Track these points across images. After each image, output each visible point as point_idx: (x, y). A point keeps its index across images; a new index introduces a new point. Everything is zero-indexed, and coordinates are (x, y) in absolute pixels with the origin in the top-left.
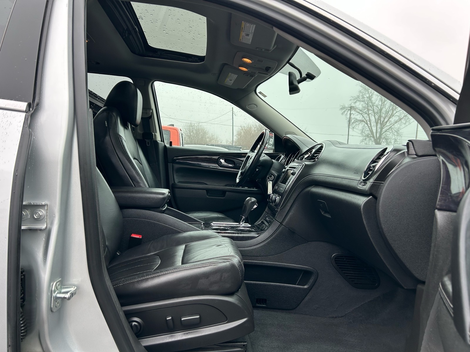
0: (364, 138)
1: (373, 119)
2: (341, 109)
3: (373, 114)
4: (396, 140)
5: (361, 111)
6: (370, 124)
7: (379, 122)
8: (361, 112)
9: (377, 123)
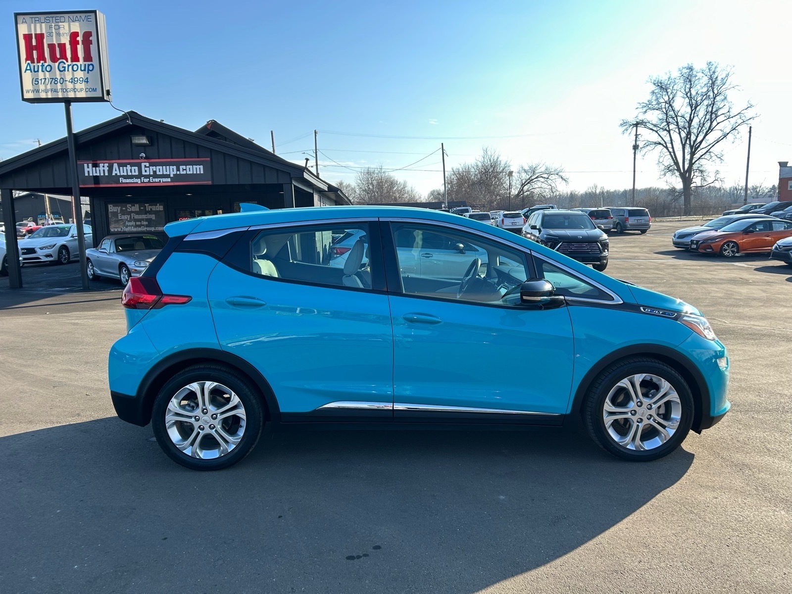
1: (676, 138)
2: (621, 125)
3: (677, 130)
4: (717, 172)
6: (673, 148)
7: (688, 142)
8: (655, 128)
9: (684, 146)
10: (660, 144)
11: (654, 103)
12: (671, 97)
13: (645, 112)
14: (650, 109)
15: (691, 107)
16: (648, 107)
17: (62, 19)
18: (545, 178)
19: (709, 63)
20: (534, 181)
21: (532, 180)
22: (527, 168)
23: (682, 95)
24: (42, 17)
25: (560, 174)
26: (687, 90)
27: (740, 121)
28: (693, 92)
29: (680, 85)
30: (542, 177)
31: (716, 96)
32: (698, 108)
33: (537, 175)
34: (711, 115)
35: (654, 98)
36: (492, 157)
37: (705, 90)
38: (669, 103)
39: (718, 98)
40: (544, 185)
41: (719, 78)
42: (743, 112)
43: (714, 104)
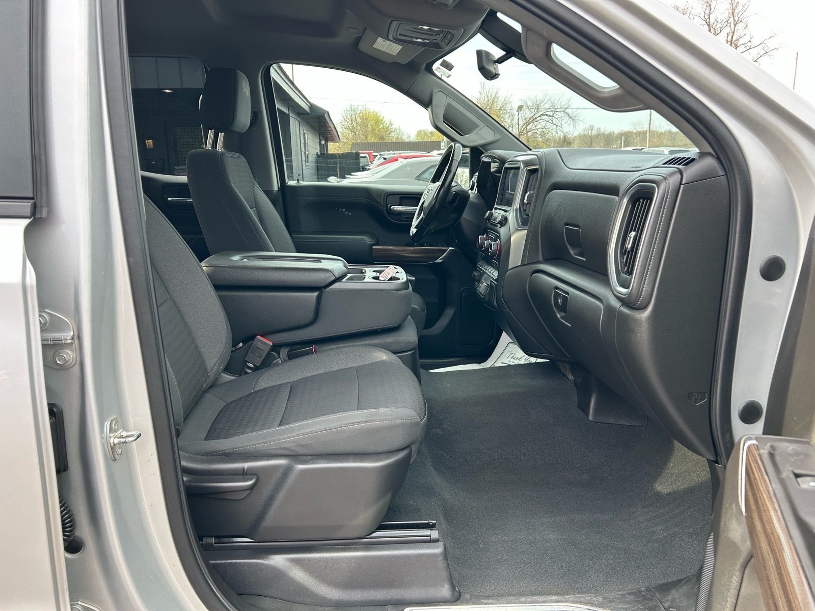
18: (549, 116)
20: (537, 119)
21: (536, 118)
22: (530, 104)
25: (567, 111)
26: (706, 17)
27: (763, 52)
28: (712, 20)
30: (546, 115)
31: (737, 24)
33: (541, 113)
36: (491, 92)
37: (726, 15)
39: (740, 26)
40: (549, 125)
41: (740, 4)
42: (765, 42)
43: (734, 32)
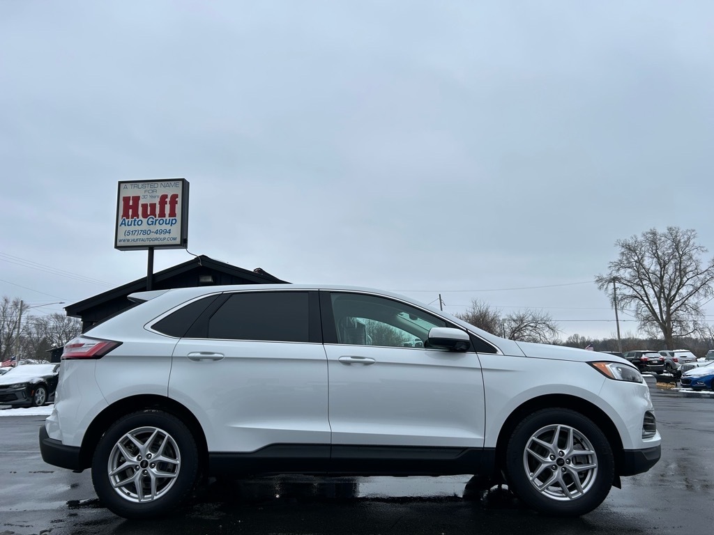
0: (643, 323)
1: (651, 292)
2: (597, 281)
3: (650, 285)
4: (695, 323)
5: (629, 281)
6: (649, 300)
7: (662, 296)
8: (629, 284)
9: (659, 299)
10: (636, 297)
11: (625, 262)
12: (640, 257)
13: (619, 270)
14: (622, 267)
15: (660, 265)
16: (619, 266)
17: (156, 186)
18: (532, 327)
19: (670, 229)
21: (521, 328)
22: (515, 318)
23: (650, 255)
24: (140, 184)
28: (660, 254)
29: (646, 247)
30: (530, 326)
31: (682, 256)
32: (667, 266)
33: (525, 324)
34: (680, 272)
35: (624, 257)
36: (482, 308)
37: (670, 251)
38: (640, 262)
39: (684, 258)
41: (682, 241)
42: (710, 269)
43: (681, 263)
